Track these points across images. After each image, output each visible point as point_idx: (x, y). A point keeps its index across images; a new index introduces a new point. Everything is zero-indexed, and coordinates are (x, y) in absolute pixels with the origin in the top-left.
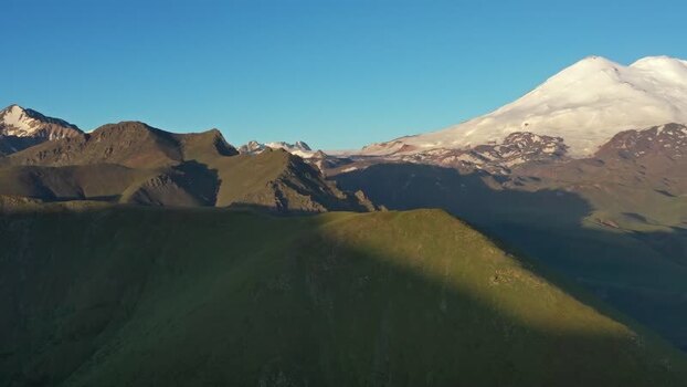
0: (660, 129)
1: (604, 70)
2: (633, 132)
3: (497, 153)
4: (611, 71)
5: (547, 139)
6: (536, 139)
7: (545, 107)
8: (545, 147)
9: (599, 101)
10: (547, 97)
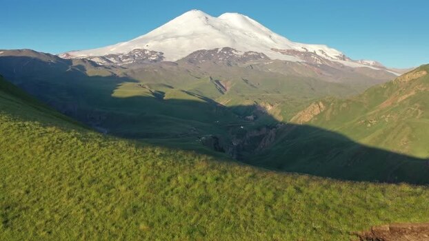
0: (220, 50)
1: (199, 17)
2: (203, 51)
3: (120, 59)
4: (203, 19)
5: (153, 52)
6: (148, 52)
7: (162, 37)
8: (150, 56)
9: (192, 35)
10: (164, 31)
